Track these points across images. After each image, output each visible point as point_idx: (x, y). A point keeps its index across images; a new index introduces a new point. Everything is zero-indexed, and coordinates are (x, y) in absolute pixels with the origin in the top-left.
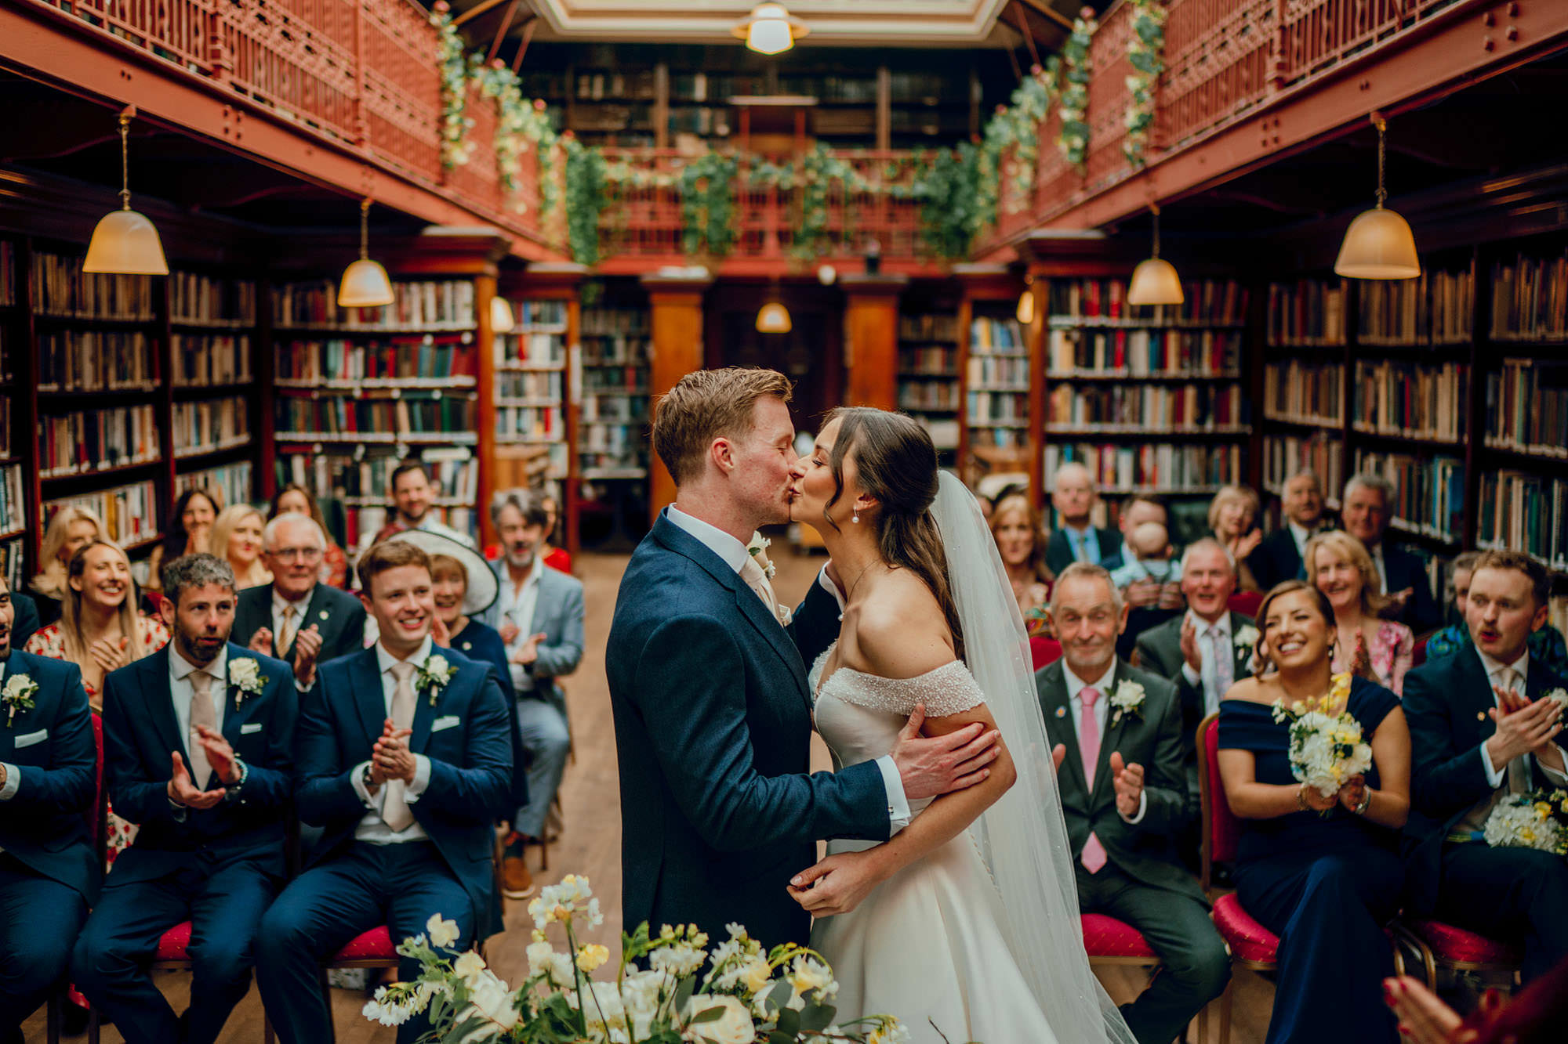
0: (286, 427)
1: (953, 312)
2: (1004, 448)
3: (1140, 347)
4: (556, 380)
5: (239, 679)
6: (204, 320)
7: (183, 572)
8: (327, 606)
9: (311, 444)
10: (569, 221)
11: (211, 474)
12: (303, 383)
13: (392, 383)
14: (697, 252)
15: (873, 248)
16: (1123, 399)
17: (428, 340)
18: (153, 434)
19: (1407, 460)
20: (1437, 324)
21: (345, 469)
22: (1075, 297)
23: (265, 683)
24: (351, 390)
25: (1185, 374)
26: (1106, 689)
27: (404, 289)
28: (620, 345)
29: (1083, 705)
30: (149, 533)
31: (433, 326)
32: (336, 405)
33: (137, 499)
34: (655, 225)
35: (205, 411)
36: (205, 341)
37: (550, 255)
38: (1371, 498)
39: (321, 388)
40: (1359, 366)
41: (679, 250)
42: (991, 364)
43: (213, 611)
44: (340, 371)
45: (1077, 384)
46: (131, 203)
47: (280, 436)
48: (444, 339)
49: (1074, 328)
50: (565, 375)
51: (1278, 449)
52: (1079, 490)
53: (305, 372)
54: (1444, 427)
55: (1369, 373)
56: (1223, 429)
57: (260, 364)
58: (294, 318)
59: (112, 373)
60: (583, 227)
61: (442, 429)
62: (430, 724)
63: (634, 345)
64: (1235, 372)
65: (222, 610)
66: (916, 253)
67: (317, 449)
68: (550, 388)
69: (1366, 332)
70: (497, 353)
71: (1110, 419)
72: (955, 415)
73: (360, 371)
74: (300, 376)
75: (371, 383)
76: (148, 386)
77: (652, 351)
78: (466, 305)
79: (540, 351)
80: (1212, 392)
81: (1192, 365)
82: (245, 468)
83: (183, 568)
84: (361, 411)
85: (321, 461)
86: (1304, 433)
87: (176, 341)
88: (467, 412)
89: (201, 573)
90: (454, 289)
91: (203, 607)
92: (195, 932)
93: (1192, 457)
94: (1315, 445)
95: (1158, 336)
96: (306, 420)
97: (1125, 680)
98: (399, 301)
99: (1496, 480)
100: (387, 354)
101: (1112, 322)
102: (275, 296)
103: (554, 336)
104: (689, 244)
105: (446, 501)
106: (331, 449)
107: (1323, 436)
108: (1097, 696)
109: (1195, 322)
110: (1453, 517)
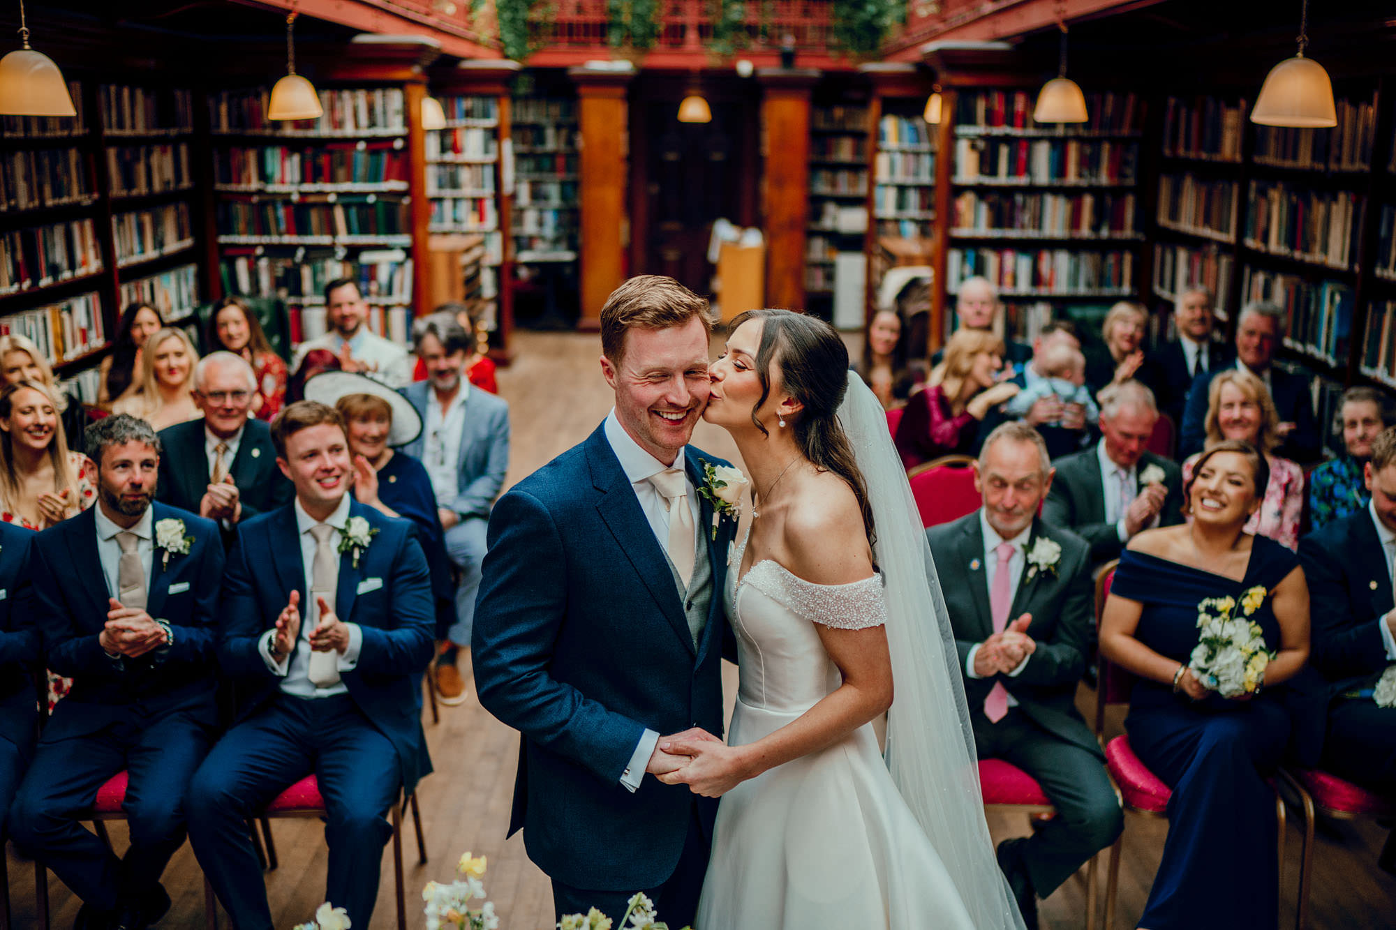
0: (229, 231)
1: (864, 104)
2: (908, 242)
3: (1042, 155)
4: (489, 172)
5: (166, 541)
6: (141, 130)
7: (105, 431)
8: (258, 444)
9: (255, 246)
10: (499, 15)
11: (157, 280)
12: (243, 187)
13: (328, 187)
14: (621, 45)
15: (789, 42)
16: (1024, 206)
17: (361, 146)
18: (95, 246)
19: (1296, 279)
20: (1335, 151)
21: (287, 271)
22: (981, 107)
23: (191, 541)
24: (289, 194)
25: (1084, 183)
26: (1023, 546)
27: (335, 96)
28: (550, 133)
29: (998, 560)
30: (97, 342)
31: (365, 132)
32: (275, 209)
33: (82, 311)
34: (581, 18)
35: (147, 219)
36: (143, 151)
37: (481, 51)
38: (1262, 325)
39: (260, 192)
40: (1253, 185)
41: (604, 44)
42: (899, 158)
43: (137, 467)
44: (277, 176)
45: (981, 191)
46: (30, 42)
47: (223, 239)
48: (377, 145)
49: (981, 137)
50: (497, 167)
51: (1169, 258)
52: (983, 303)
53: (244, 177)
54: (1336, 254)
55: (1263, 193)
56: (1118, 235)
57: (200, 170)
58: (230, 125)
59: (48, 190)
60: (513, 20)
61: (377, 233)
62: (356, 587)
63: (564, 132)
64: (1130, 181)
65: (145, 468)
66: (830, 47)
67: (259, 251)
68: (483, 179)
69: (1263, 152)
70: (431, 149)
71: (1011, 225)
72: (865, 202)
73: (297, 176)
74: (239, 182)
75: (308, 187)
76: (86, 201)
77: (581, 142)
78: (398, 112)
79: (473, 144)
80: (1109, 201)
81: (1091, 175)
82: (191, 270)
83: (104, 428)
84: (300, 216)
85: (263, 263)
86: (1196, 244)
87: (112, 153)
88: (401, 215)
89: (123, 431)
90: (384, 96)
91: (126, 464)
92: (130, 788)
93: (1087, 263)
94: (1205, 256)
95: (1059, 146)
96: (248, 224)
97: (1042, 537)
98: (332, 109)
99: (1384, 310)
100: (323, 160)
101: (1017, 132)
102: (211, 103)
103: (486, 130)
104: (614, 38)
105: (384, 301)
106: (274, 252)
107: (1214, 247)
108: (1013, 551)
109: (1096, 133)
110: (1339, 342)
